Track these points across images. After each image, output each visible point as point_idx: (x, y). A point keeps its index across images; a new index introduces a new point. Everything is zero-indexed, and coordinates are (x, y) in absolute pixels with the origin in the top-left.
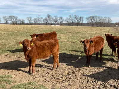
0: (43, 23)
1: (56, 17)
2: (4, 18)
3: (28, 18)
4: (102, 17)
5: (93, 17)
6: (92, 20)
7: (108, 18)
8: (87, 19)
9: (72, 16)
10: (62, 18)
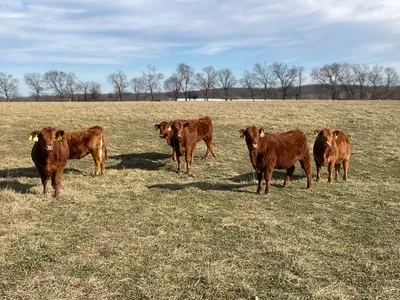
0: (164, 91)
1: (208, 70)
2: (29, 80)
3: (112, 78)
4: (366, 67)
5: (335, 68)
6: (333, 78)
7: (388, 70)
8: (314, 74)
9: (262, 67)
10: (228, 73)
